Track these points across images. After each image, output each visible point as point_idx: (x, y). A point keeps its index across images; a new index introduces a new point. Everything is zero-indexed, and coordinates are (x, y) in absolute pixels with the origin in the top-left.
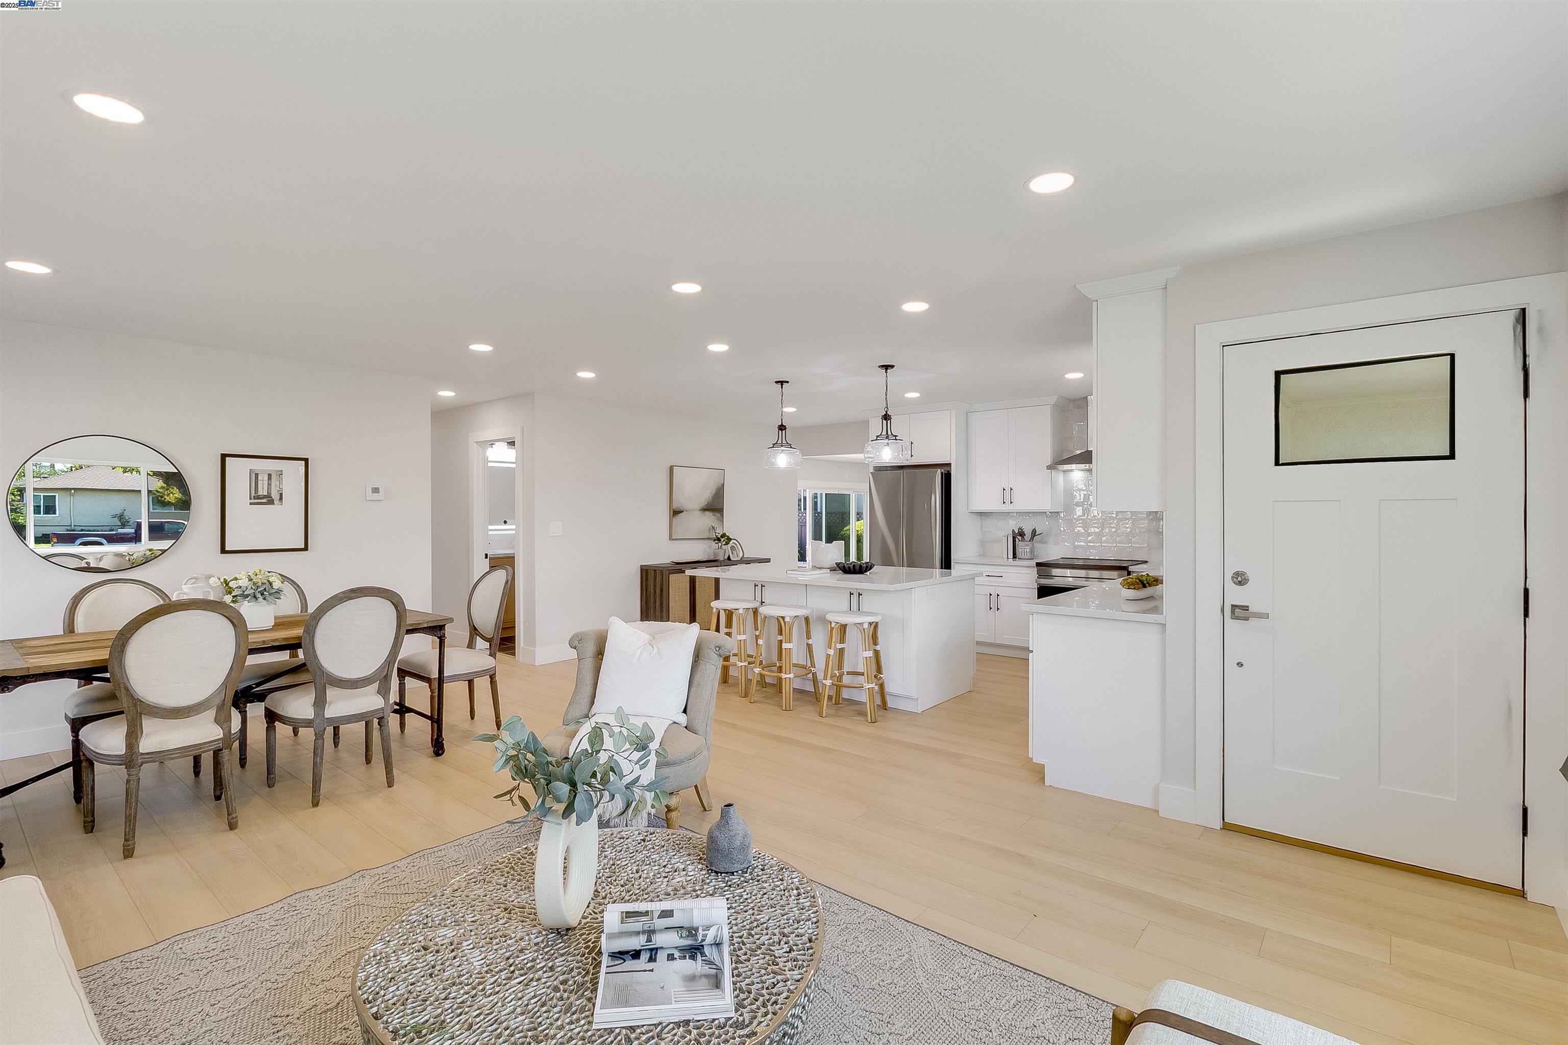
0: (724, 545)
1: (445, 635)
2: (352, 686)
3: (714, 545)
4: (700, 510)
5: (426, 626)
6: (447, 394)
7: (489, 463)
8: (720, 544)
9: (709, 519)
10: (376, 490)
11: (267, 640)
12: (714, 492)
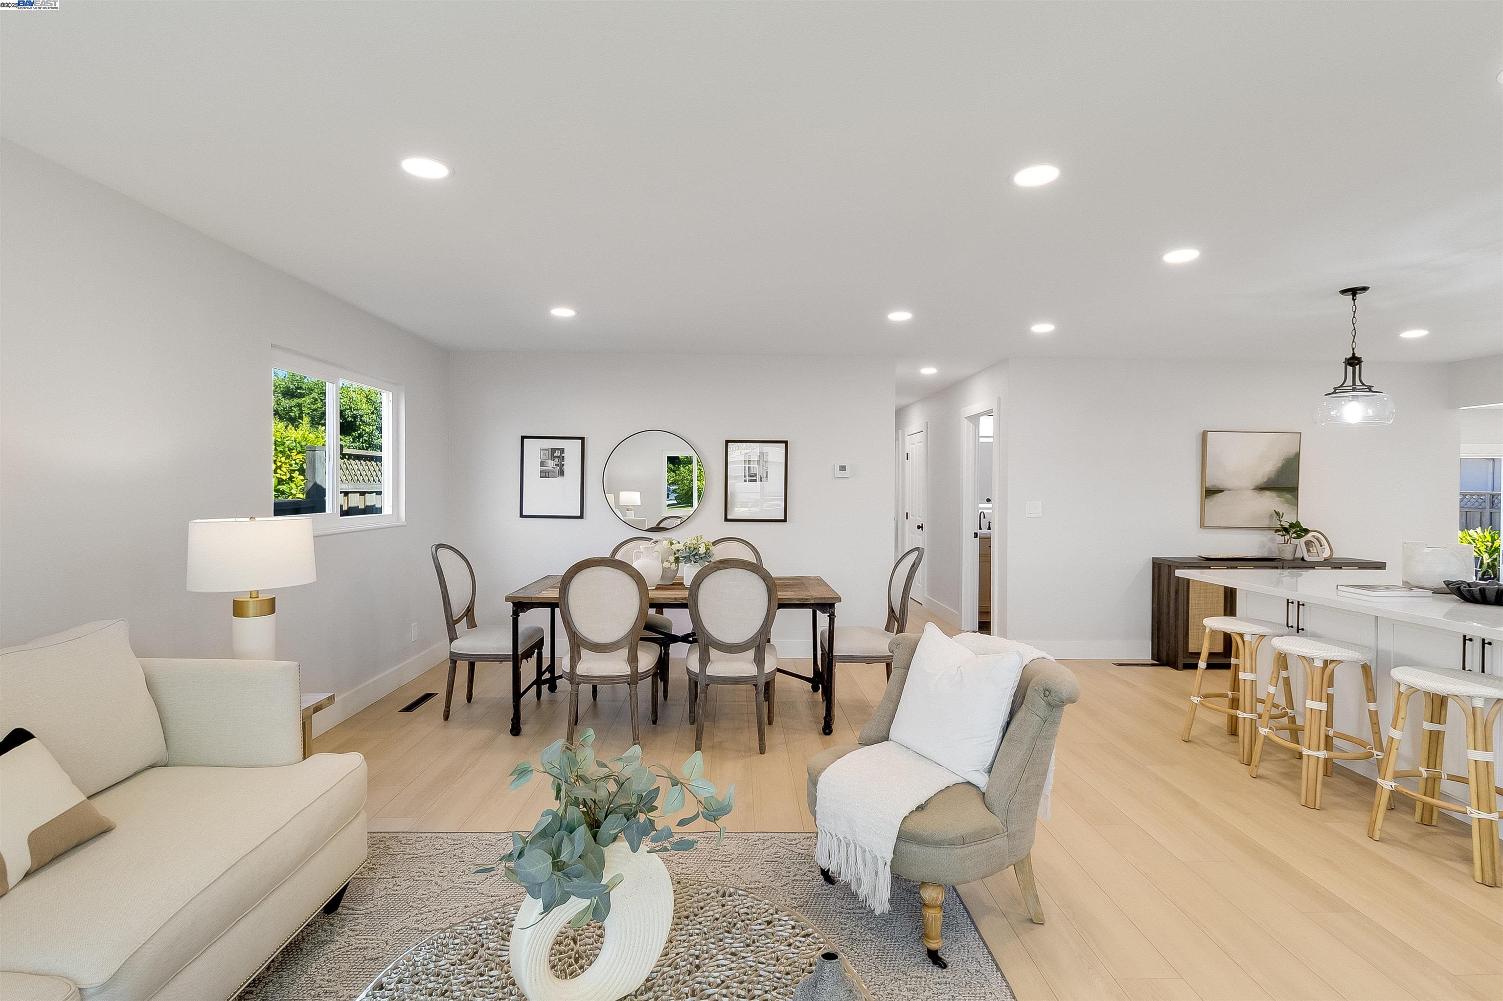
0: (1294, 538)
1: (834, 613)
2: (727, 650)
3: (1279, 538)
4: (1254, 489)
5: (812, 602)
6: (929, 371)
7: (980, 439)
8: (1287, 537)
9: (1271, 502)
10: (843, 468)
11: (678, 598)
12: (1280, 465)
